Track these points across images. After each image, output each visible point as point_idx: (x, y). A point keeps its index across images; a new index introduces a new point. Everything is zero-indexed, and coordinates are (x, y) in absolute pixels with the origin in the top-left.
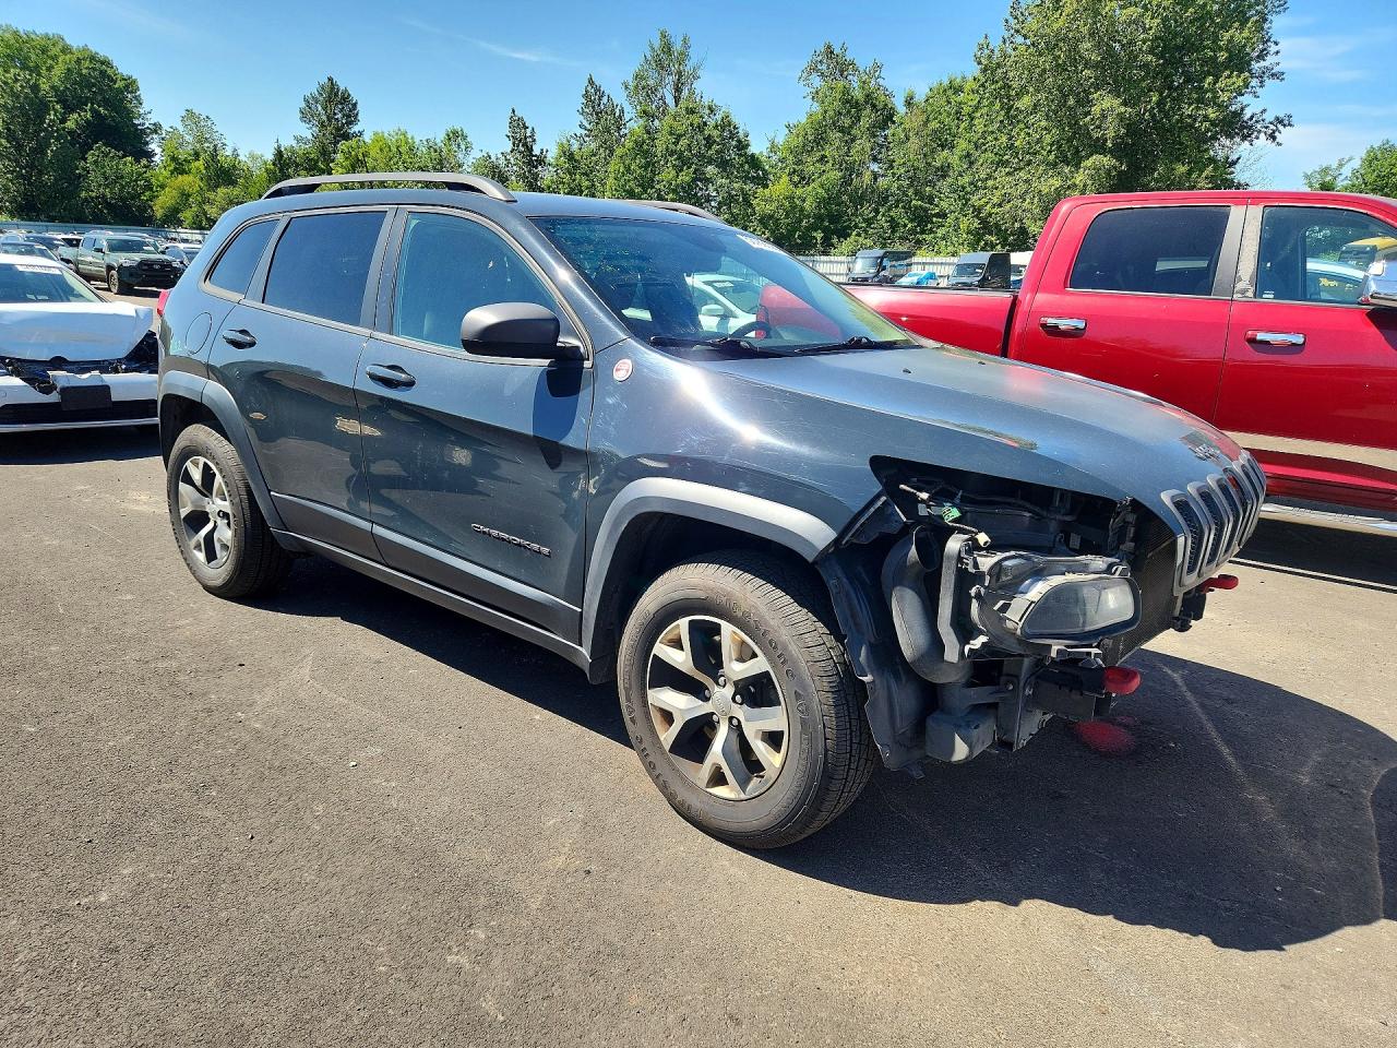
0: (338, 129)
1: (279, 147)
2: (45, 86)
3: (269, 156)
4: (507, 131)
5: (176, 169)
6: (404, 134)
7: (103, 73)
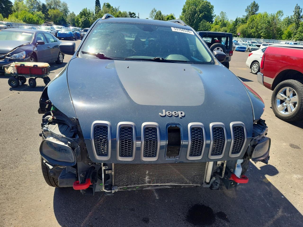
0: (253, 13)
1: (237, 18)
2: (197, 9)
3: (234, 20)
4: (294, 10)
5: (216, 24)
6: (266, 13)
7: (208, 5)
